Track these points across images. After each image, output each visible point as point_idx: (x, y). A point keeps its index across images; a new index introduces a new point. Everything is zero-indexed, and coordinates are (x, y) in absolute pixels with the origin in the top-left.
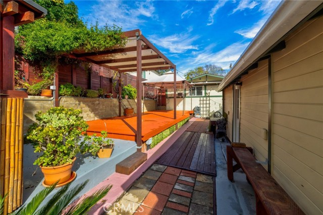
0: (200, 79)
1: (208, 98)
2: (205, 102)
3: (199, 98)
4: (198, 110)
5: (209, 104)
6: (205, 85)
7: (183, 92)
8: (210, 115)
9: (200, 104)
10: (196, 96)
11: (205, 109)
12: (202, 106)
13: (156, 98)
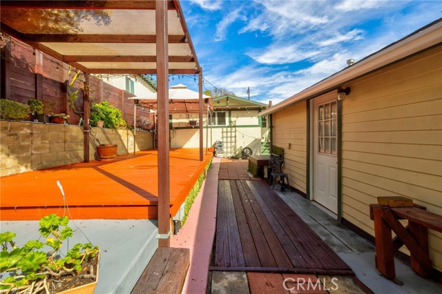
0: (218, 102)
1: (234, 129)
2: (229, 134)
3: (221, 129)
4: (220, 146)
5: (235, 137)
6: (230, 110)
7: (197, 120)
8: (237, 153)
9: (223, 137)
10: (216, 125)
11: (229, 144)
12: (225, 140)
13: (153, 128)
